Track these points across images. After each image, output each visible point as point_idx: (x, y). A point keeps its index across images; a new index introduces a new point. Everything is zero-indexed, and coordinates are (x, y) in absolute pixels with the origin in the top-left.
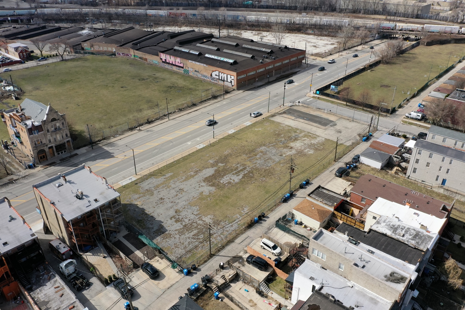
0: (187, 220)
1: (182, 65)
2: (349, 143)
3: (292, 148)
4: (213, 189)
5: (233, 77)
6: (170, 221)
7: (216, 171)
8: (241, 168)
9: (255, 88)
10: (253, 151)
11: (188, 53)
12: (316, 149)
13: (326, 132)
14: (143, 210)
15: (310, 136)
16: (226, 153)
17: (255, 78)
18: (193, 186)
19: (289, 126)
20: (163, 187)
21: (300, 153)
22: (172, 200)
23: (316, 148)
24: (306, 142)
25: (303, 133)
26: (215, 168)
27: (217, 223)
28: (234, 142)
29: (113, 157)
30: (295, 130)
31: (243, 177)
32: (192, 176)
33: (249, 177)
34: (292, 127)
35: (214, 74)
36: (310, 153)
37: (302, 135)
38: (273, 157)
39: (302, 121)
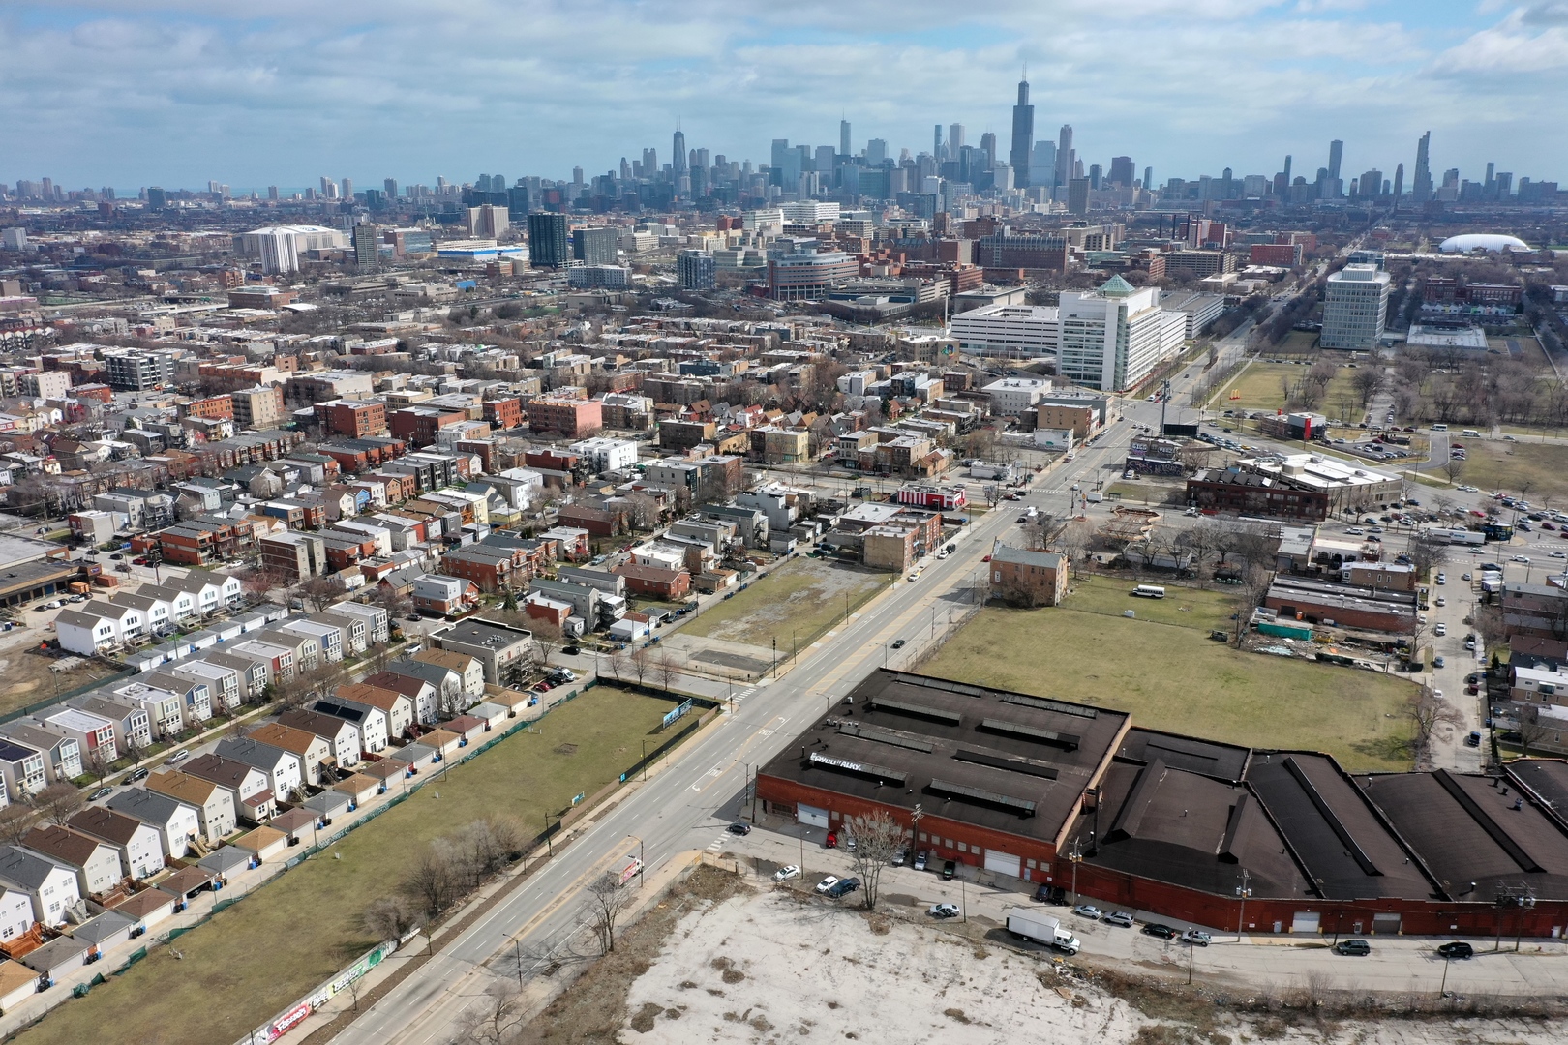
2: (678, 635)
4: (812, 587)
10: (791, 615)
13: (705, 644)
15: (726, 637)
19: (756, 645)
21: (736, 619)
23: (718, 626)
26: (821, 599)
28: (818, 622)
29: (940, 597)
30: (747, 641)
32: (837, 592)
33: (784, 597)
34: (752, 644)
37: (737, 638)
38: (766, 613)
39: (739, 654)
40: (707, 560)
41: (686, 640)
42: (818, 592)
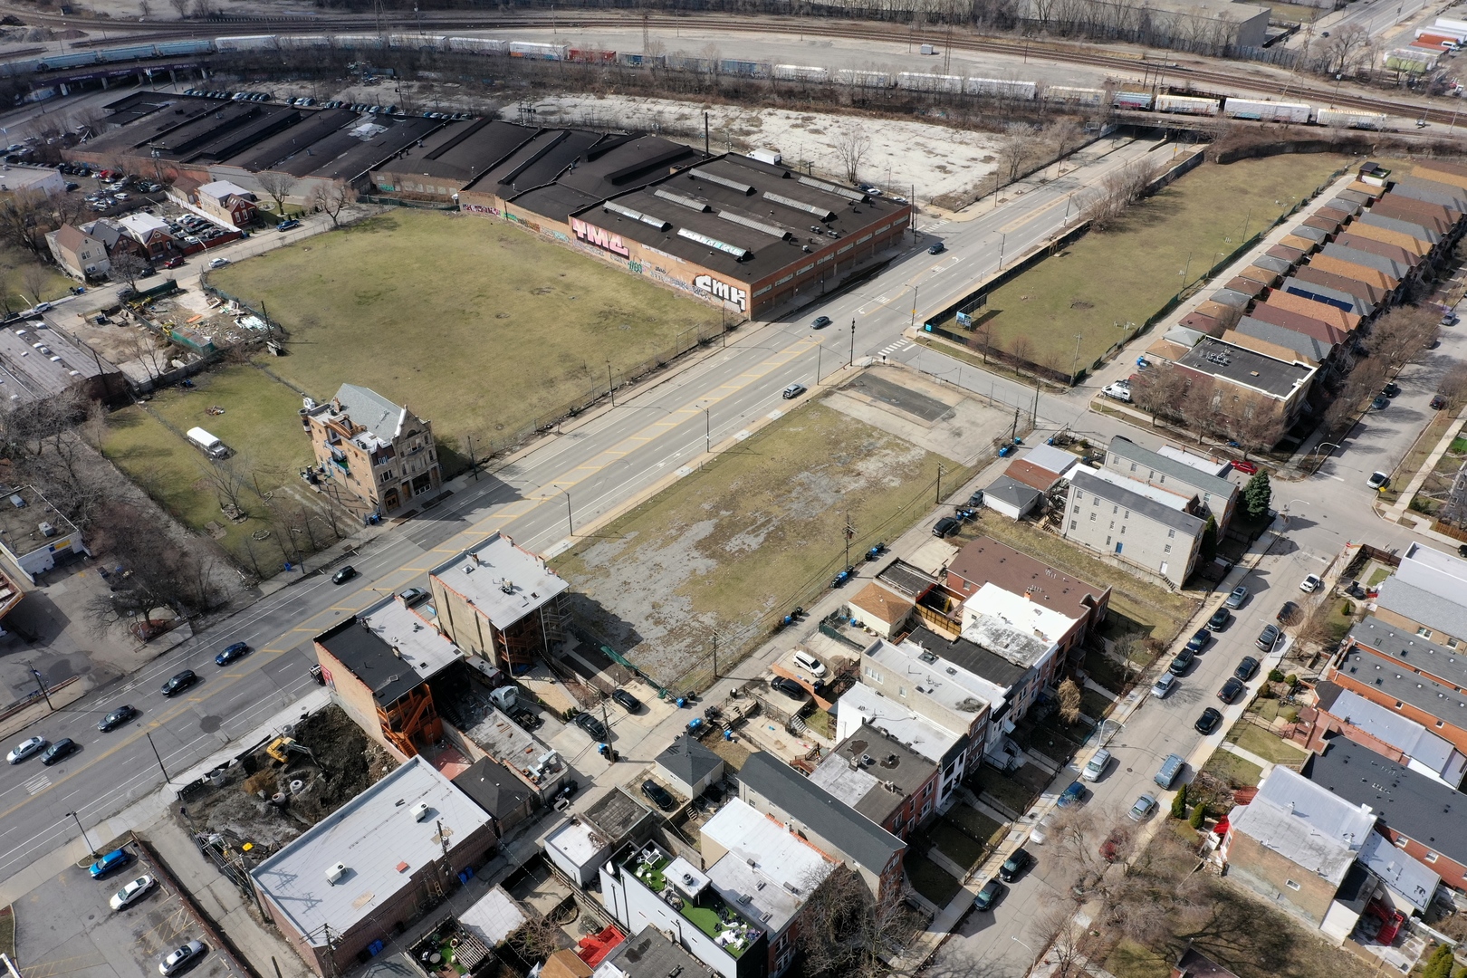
0: (673, 621)
1: (625, 252)
2: (971, 463)
3: (859, 474)
4: (712, 563)
5: (742, 294)
6: (645, 624)
7: (716, 526)
8: (763, 520)
9: (791, 312)
10: (783, 482)
11: (639, 222)
12: (906, 477)
13: (931, 436)
14: (597, 604)
15: (898, 445)
16: (733, 487)
17: (792, 289)
18: (678, 558)
19: (859, 421)
20: (625, 561)
21: (875, 486)
22: (644, 585)
23: (904, 472)
24: (888, 460)
25: (885, 439)
26: (715, 521)
27: (723, 625)
28: (749, 461)
29: (519, 498)
30: (868, 431)
31: (766, 540)
32: (675, 539)
33: (776, 538)
34: (864, 424)
35: (700, 281)
36: (893, 484)
37: (881, 442)
38: (822, 496)
39: (886, 406)
41: (958, 449)
42: (707, 546)
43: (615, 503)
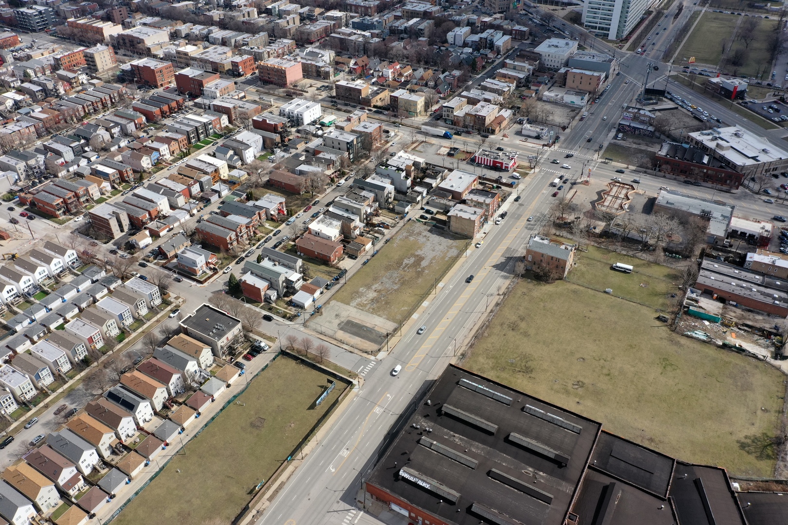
0: (421, 237)
2: (333, 303)
3: (375, 291)
4: (417, 253)
6: (429, 235)
8: (405, 269)
10: (403, 284)
12: (357, 292)
13: (348, 313)
14: (445, 238)
15: (362, 306)
16: (420, 280)
18: (428, 253)
19: (379, 315)
20: (444, 251)
21: (369, 287)
22: (434, 245)
23: (358, 294)
24: (365, 298)
25: (367, 308)
26: (422, 267)
27: (407, 238)
28: (418, 292)
29: (494, 266)
30: (374, 311)
31: (402, 263)
32: (432, 260)
33: (399, 263)
34: (376, 314)
36: (362, 289)
37: (368, 306)
38: (387, 280)
39: (368, 325)
40: (355, 228)
41: (337, 308)
42: (420, 259)
43: (459, 270)
